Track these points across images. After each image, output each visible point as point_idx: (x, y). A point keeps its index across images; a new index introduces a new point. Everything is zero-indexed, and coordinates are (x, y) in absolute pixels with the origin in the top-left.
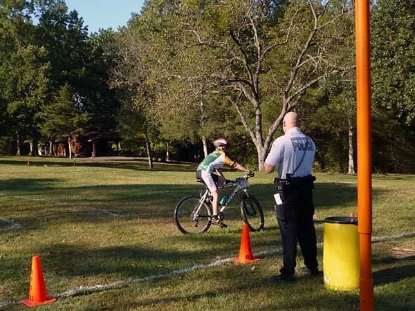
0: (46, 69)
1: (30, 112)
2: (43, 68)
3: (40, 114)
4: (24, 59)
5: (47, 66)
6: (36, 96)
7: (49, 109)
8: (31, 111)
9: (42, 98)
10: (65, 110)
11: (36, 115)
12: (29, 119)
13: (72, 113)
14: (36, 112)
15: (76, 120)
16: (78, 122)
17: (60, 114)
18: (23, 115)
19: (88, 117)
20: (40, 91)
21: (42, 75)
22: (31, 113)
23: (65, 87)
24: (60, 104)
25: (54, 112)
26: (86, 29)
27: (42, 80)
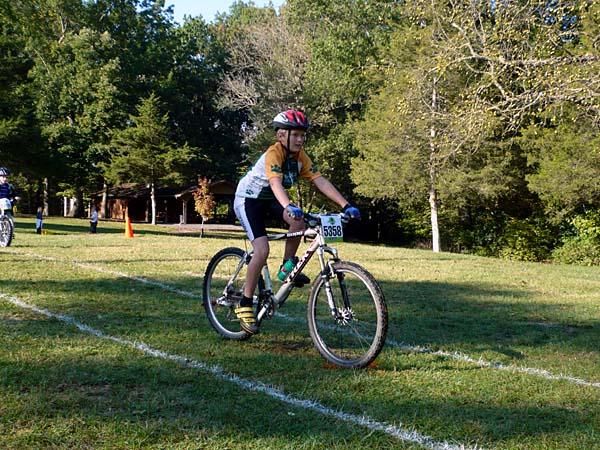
0: (112, 71)
1: (80, 143)
2: (107, 67)
3: (98, 147)
4: (75, 52)
5: (114, 64)
6: (93, 115)
7: (122, 136)
8: (81, 141)
9: (104, 120)
10: (148, 139)
11: (92, 148)
12: (76, 156)
13: (162, 147)
14: (91, 143)
15: (169, 157)
16: (173, 162)
17: (142, 147)
18: (69, 147)
19: (189, 153)
20: (100, 106)
21: (105, 79)
22: (82, 145)
23: (149, 100)
24: (140, 130)
25: (129, 142)
26: (170, 10)
27: (106, 88)
